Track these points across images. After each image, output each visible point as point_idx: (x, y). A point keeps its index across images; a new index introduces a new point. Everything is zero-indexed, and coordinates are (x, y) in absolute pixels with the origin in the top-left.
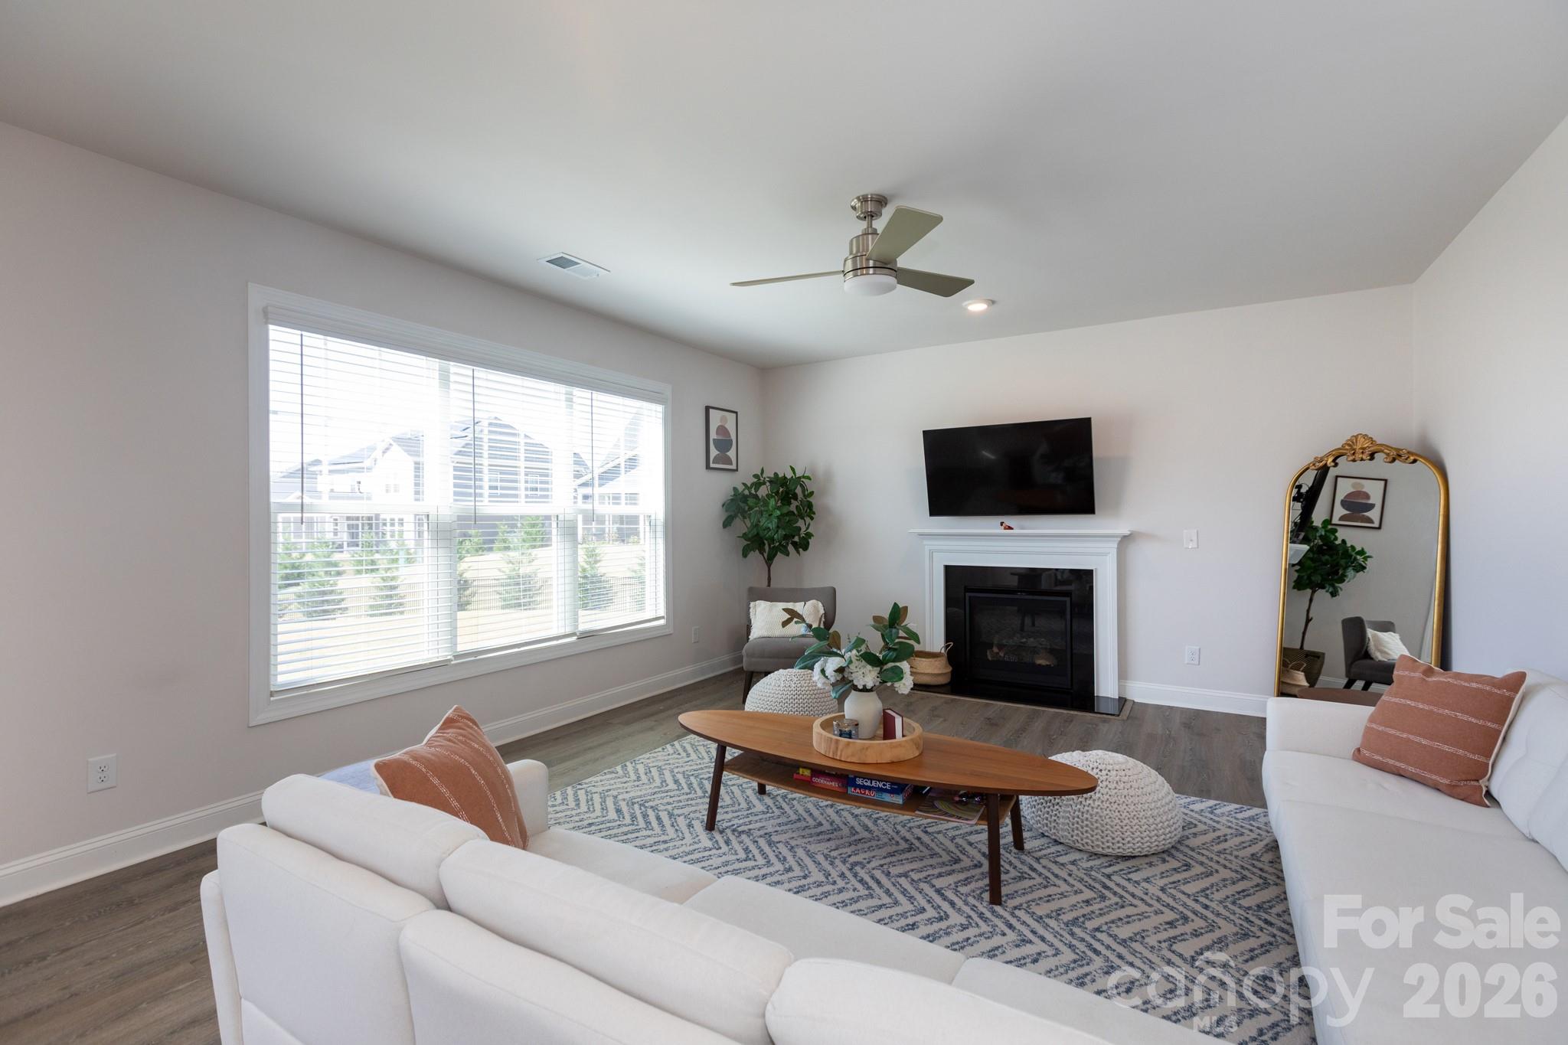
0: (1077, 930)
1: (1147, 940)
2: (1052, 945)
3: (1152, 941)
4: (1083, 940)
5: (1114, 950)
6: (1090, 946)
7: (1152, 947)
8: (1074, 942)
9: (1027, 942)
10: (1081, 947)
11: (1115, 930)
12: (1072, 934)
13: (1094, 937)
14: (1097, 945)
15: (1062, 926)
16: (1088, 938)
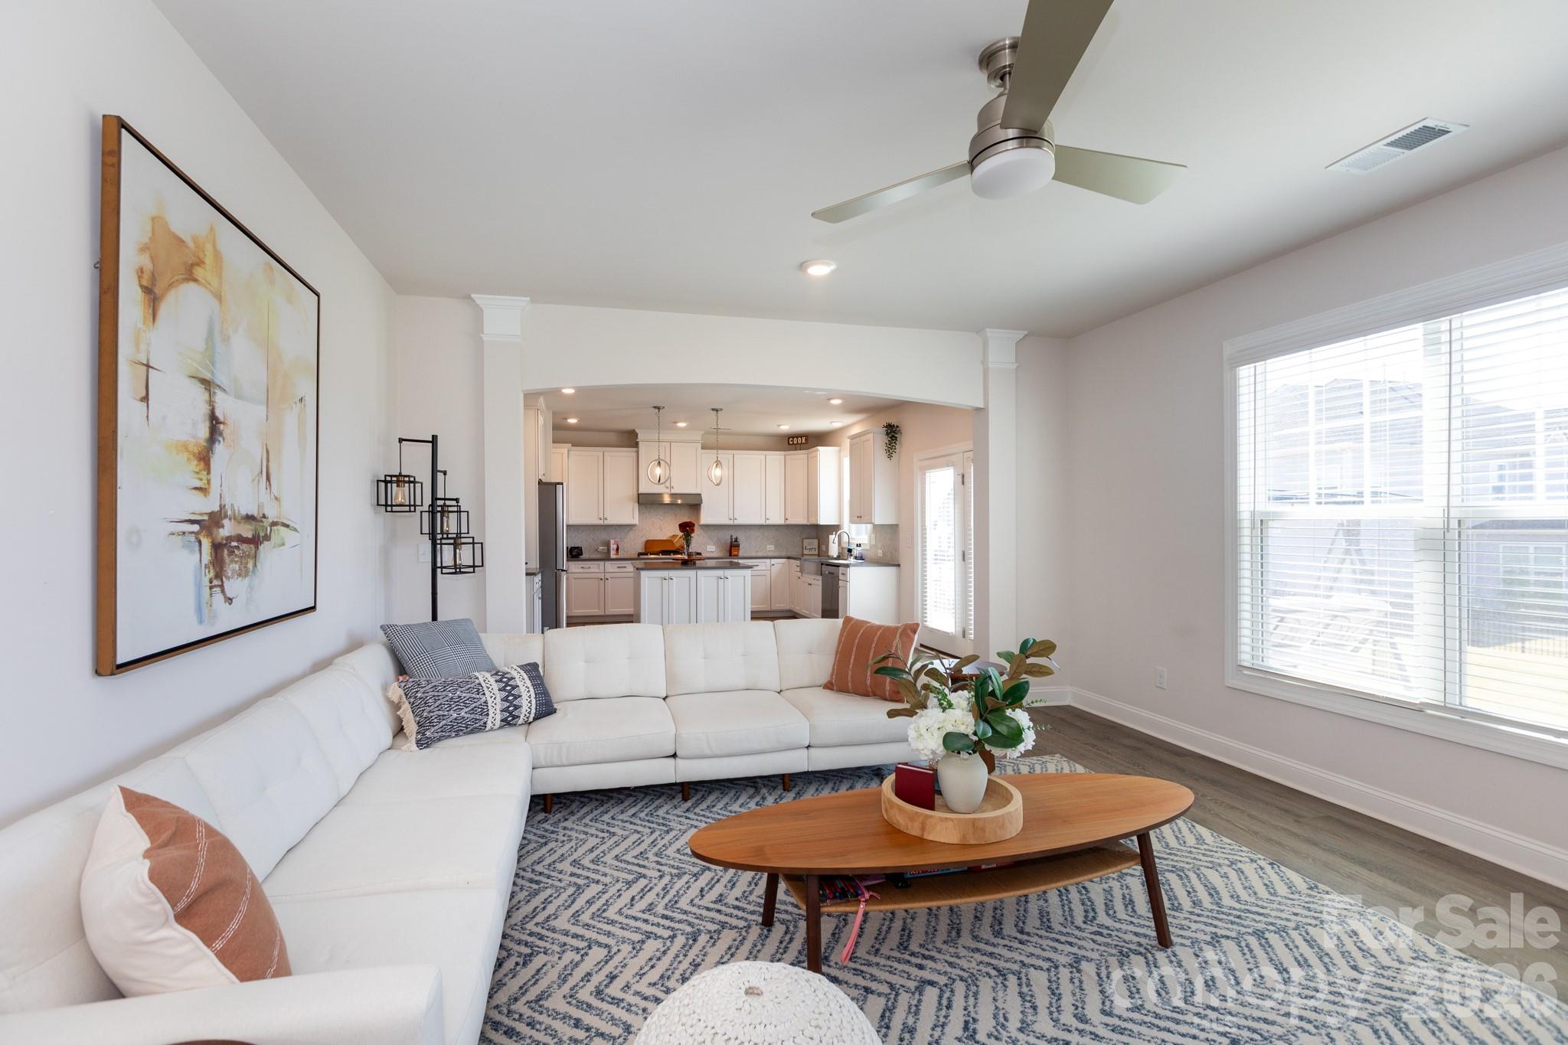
0: (689, 929)
1: (630, 948)
2: (699, 907)
3: (626, 948)
4: (680, 922)
5: (652, 925)
6: (672, 919)
7: (625, 942)
8: (684, 917)
9: (717, 901)
10: (678, 916)
11: (658, 944)
12: (690, 924)
13: (673, 929)
14: (667, 923)
15: (702, 928)
16: (677, 926)
